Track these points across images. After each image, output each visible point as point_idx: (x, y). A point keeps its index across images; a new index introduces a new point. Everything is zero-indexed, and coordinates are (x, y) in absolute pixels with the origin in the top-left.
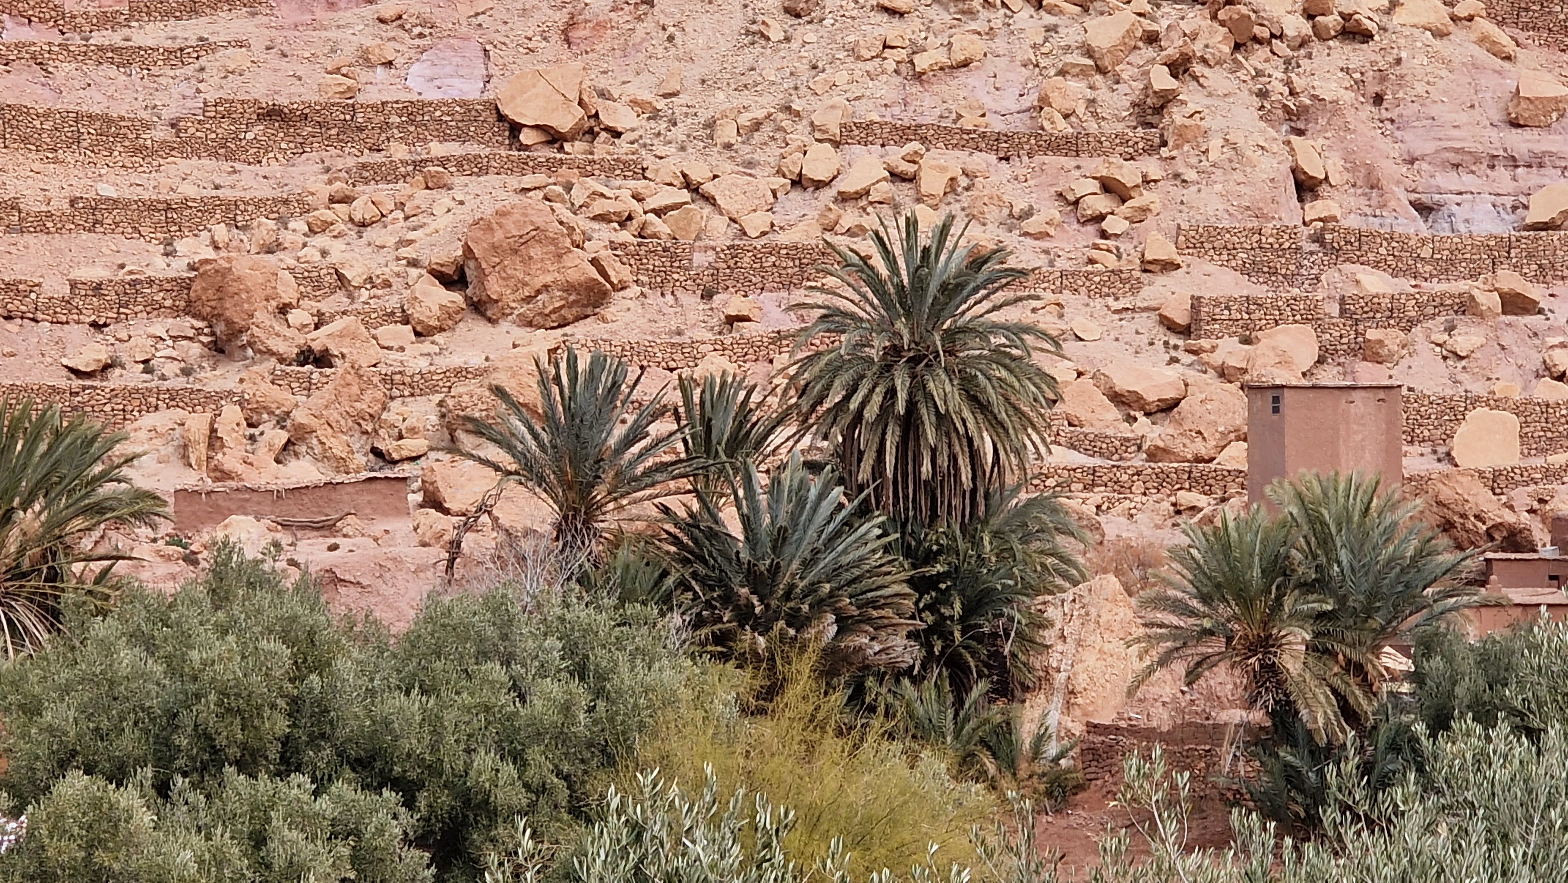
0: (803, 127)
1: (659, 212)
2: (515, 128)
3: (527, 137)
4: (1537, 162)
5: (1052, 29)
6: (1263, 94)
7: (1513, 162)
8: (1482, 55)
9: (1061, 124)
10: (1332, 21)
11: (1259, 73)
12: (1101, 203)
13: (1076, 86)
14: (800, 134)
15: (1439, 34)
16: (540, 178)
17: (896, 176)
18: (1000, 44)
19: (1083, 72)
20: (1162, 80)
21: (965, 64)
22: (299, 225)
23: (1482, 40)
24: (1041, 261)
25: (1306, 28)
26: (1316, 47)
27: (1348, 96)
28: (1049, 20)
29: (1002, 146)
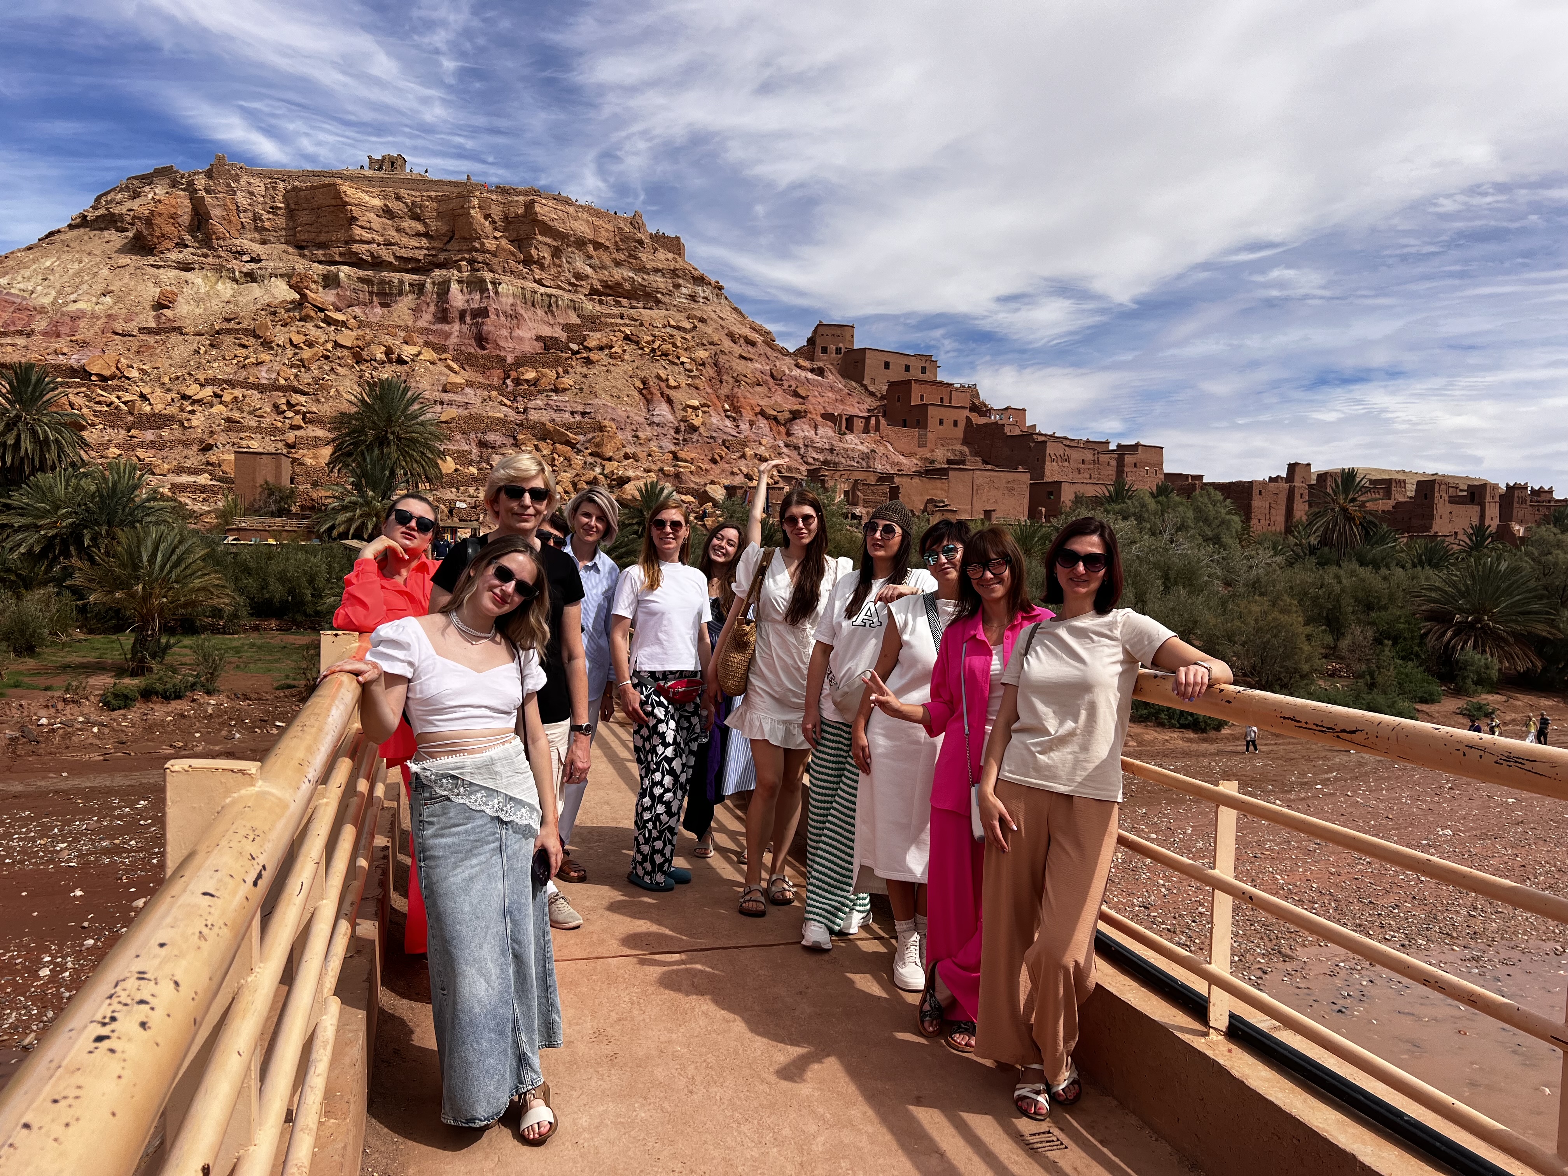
0: (193, 379)
2: (91, 374)
3: (94, 378)
4: (450, 403)
5: (295, 354)
6: (361, 377)
7: (442, 403)
8: (448, 371)
9: (282, 381)
11: (361, 371)
12: (287, 407)
13: (295, 371)
14: (191, 381)
15: (432, 363)
16: (84, 389)
17: (216, 395)
18: (278, 359)
19: (298, 366)
21: (262, 363)
23: (448, 366)
24: (254, 424)
25: (385, 358)
26: (387, 365)
28: (297, 350)
29: (261, 388)
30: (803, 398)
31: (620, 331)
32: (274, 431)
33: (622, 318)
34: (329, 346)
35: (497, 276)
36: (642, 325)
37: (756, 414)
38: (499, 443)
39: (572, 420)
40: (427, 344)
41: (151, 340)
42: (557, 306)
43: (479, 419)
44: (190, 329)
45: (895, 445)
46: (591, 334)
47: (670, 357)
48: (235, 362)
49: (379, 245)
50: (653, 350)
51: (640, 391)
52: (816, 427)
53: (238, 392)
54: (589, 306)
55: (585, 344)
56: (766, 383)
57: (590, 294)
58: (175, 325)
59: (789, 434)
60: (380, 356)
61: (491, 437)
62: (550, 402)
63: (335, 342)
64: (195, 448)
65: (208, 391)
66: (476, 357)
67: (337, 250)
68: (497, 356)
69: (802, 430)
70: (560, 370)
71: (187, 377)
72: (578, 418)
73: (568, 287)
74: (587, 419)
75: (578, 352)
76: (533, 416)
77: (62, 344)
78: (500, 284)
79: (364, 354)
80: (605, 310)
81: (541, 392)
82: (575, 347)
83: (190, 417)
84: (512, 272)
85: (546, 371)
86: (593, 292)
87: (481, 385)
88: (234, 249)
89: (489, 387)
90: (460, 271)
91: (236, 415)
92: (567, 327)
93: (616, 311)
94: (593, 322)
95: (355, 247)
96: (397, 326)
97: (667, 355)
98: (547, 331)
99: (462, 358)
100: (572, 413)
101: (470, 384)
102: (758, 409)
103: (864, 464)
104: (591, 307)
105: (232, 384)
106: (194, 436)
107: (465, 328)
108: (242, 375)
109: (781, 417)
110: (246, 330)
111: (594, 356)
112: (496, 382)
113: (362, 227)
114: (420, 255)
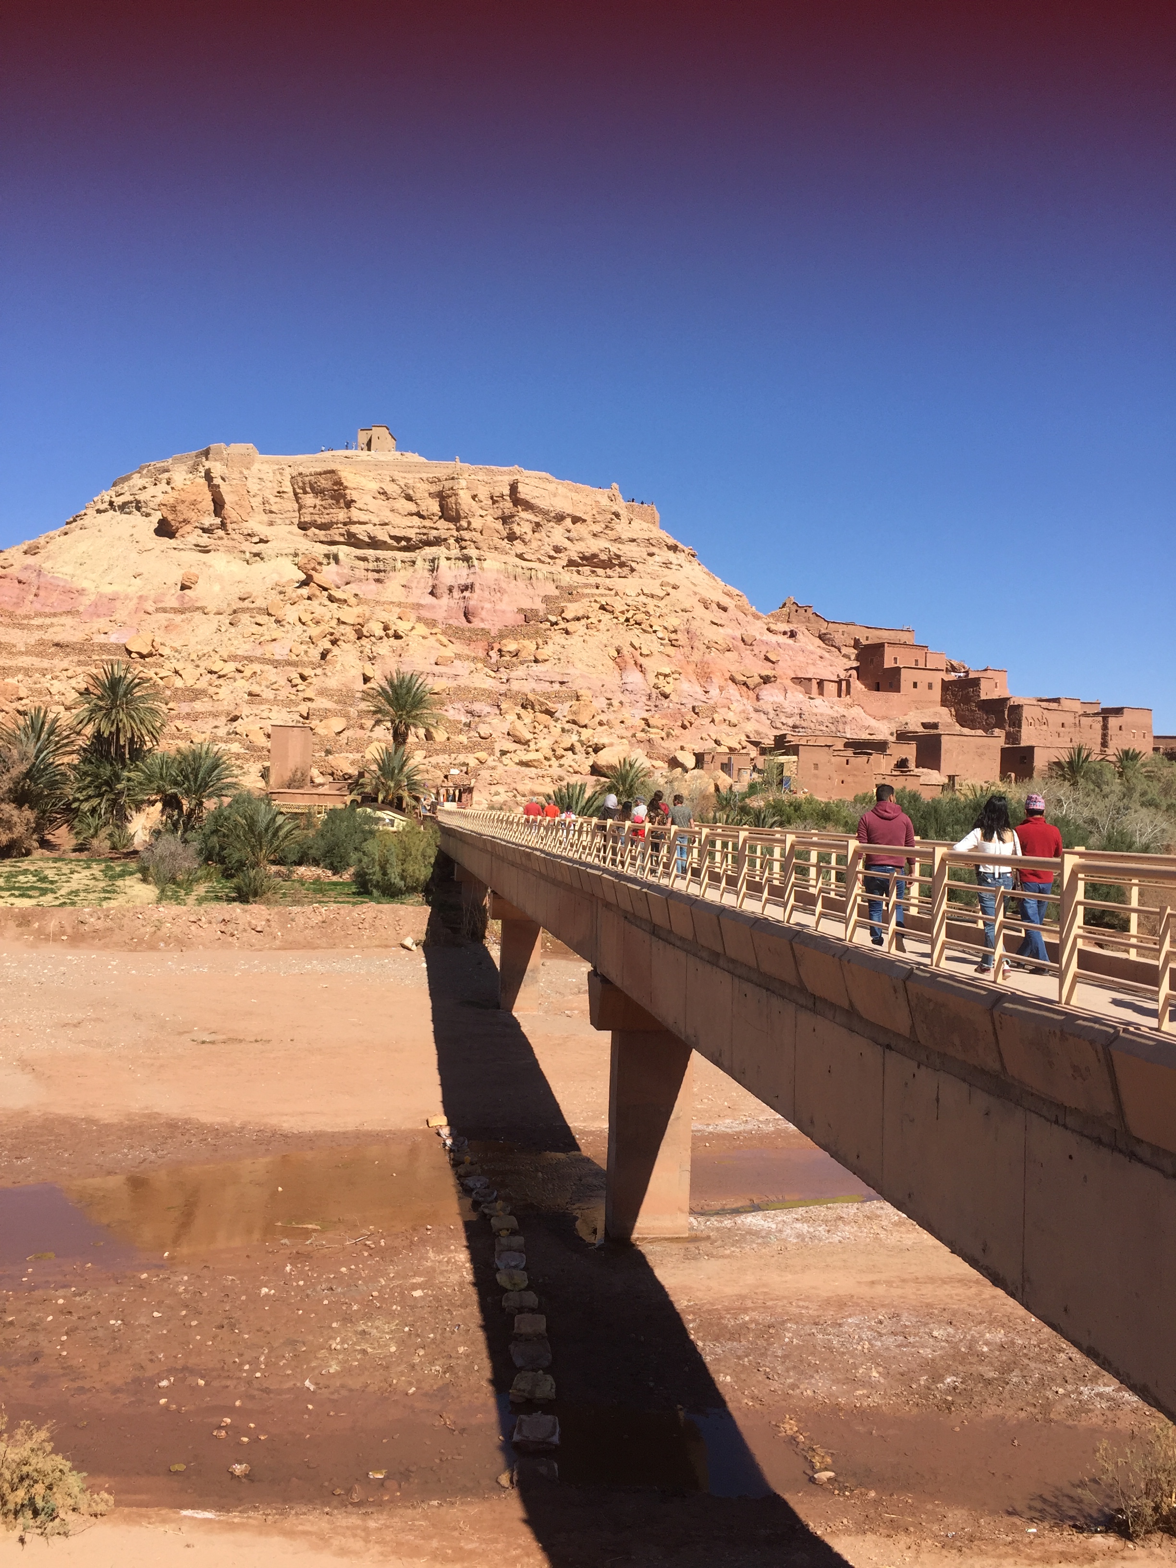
0: (218, 656)
1: (161, 678)
2: (129, 652)
3: (134, 655)
5: (304, 631)
6: (361, 652)
8: (438, 645)
9: (295, 658)
10: (391, 632)
11: (362, 646)
12: (299, 681)
13: (304, 647)
14: (216, 657)
15: (424, 638)
17: (238, 670)
18: (289, 635)
19: (307, 643)
20: (328, 645)
21: (274, 640)
22: (49, 677)
23: (438, 640)
24: (272, 697)
25: (383, 634)
27: (388, 654)
28: (305, 628)
29: (276, 664)
30: (773, 663)
31: (596, 601)
32: (289, 703)
33: (597, 588)
34: (334, 623)
35: (482, 553)
36: (617, 594)
37: (726, 680)
38: (485, 712)
39: (550, 689)
40: (419, 619)
41: (178, 618)
42: (537, 578)
43: (467, 689)
44: (212, 608)
45: (867, 709)
46: (568, 605)
47: (643, 626)
48: (252, 639)
49: (375, 525)
50: (627, 620)
51: (614, 659)
52: (786, 691)
53: (257, 667)
54: (569, 578)
55: (563, 615)
56: (736, 648)
57: (567, 566)
58: (199, 604)
59: (758, 699)
60: (379, 632)
61: (477, 707)
62: (530, 672)
63: (338, 619)
64: (223, 720)
65: (230, 667)
66: (463, 630)
67: (337, 531)
68: (483, 629)
69: (771, 695)
70: (540, 641)
71: (212, 654)
72: (557, 686)
73: (548, 560)
74: (564, 688)
75: (556, 624)
76: (515, 686)
77: (102, 623)
78: (485, 560)
79: (365, 631)
80: (581, 579)
81: (522, 663)
82: (553, 619)
83: (217, 690)
84: (496, 548)
85: (526, 642)
86: (571, 563)
87: (468, 658)
88: (246, 533)
89: (475, 659)
90: (448, 549)
91: (256, 689)
92: (546, 599)
93: (593, 580)
94: (570, 593)
95: (354, 529)
96: (392, 603)
97: (640, 624)
98: (527, 604)
99: (450, 632)
100: (552, 682)
101: (458, 656)
102: (728, 675)
103: (834, 729)
104: (568, 579)
105: (250, 659)
106: (221, 708)
107: (452, 603)
108: (258, 652)
109: (750, 682)
110: (260, 609)
111: (570, 626)
112: (481, 654)
113: (360, 509)
114: (411, 533)
